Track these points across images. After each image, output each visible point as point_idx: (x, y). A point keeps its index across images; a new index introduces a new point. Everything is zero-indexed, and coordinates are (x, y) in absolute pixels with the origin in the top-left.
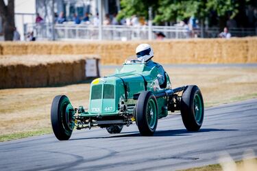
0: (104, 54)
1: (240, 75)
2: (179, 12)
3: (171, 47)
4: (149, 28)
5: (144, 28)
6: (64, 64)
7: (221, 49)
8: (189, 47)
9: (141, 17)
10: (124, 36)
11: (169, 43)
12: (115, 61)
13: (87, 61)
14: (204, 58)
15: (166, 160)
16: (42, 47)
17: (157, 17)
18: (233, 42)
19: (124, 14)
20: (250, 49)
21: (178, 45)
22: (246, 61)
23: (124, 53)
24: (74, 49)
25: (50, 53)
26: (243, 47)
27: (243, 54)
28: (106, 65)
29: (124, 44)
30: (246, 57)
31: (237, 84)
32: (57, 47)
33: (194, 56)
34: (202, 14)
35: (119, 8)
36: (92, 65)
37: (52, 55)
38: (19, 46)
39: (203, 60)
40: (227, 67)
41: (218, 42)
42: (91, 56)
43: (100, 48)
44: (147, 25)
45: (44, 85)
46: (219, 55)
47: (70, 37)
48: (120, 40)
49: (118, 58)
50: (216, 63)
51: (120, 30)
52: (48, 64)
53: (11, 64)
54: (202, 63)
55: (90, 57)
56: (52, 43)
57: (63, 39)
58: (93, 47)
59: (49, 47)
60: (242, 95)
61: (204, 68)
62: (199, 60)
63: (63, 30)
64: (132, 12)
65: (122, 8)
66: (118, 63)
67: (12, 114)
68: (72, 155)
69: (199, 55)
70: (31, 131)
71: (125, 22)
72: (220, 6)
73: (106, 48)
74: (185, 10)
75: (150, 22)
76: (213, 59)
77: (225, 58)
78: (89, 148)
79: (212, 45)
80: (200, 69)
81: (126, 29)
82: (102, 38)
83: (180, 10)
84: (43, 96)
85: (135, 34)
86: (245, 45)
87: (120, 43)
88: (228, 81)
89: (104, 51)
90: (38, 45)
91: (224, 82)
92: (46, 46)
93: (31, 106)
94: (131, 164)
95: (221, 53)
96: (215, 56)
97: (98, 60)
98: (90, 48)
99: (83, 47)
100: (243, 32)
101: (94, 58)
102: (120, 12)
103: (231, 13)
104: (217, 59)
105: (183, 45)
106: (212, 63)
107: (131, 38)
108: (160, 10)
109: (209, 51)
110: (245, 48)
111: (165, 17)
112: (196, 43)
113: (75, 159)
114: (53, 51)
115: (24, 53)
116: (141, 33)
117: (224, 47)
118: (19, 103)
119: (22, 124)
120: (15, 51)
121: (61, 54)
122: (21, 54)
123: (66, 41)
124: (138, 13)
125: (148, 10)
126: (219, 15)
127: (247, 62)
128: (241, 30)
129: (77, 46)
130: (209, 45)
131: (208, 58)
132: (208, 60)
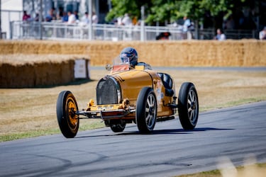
0: (94, 55)
1: (236, 80)
2: (172, 12)
3: (164, 49)
4: (142, 28)
5: (136, 28)
6: (52, 64)
7: (216, 52)
8: (182, 49)
9: (132, 17)
10: (115, 36)
11: (162, 45)
12: (105, 62)
13: (76, 61)
14: (198, 60)
15: (158, 166)
16: (28, 46)
17: (150, 17)
18: (228, 44)
19: (115, 13)
20: (246, 51)
22: (242, 64)
24: (63, 49)
25: (37, 53)
26: (239, 50)
27: (239, 57)
28: (96, 66)
29: (115, 45)
30: (242, 61)
31: (232, 88)
32: (45, 46)
33: (188, 58)
34: (196, 15)
35: (110, 6)
36: (81, 66)
37: (39, 55)
38: (5, 45)
39: (197, 62)
40: (222, 71)
41: (213, 44)
43: (89, 48)
44: (139, 25)
45: (30, 86)
46: (214, 58)
47: (58, 36)
48: (111, 40)
49: (108, 59)
50: (210, 65)
51: (111, 30)
52: (35, 64)
54: (195, 66)
55: (79, 57)
56: (39, 42)
57: (50, 38)
58: (82, 47)
59: (36, 47)
60: (238, 100)
61: (197, 71)
62: (193, 62)
63: (51, 29)
64: (122, 11)
65: (113, 7)
68: (60, 159)
69: (193, 57)
70: (17, 133)
71: (117, 21)
72: (214, 6)
73: (95, 48)
74: (178, 10)
75: (142, 22)
76: (207, 62)
77: (220, 61)
78: (77, 153)
79: (207, 47)
80: (194, 71)
81: (118, 29)
82: (92, 38)
83: (174, 10)
84: (29, 97)
86: (241, 47)
87: (110, 43)
88: (223, 85)
89: (94, 51)
90: (25, 44)
91: (218, 86)
92: (33, 45)
93: (16, 108)
94: (122, 169)
95: (216, 56)
96: (210, 58)
97: (87, 61)
98: (79, 48)
99: (72, 47)
100: (239, 34)
101: (84, 59)
102: (111, 10)
103: (226, 12)
104: (212, 62)
105: (176, 46)
106: (207, 65)
107: (122, 39)
108: (153, 9)
109: (204, 54)
110: (241, 51)
111: (157, 17)
112: (189, 45)
113: (62, 164)
114: (39, 51)
115: (9, 52)
117: (220, 50)
118: (5, 104)
119: (7, 126)
121: (49, 53)
122: (6, 54)
123: (54, 40)
124: (130, 12)
125: (140, 9)
126: (212, 14)
127: (243, 66)
128: (237, 32)
129: (66, 45)
130: (204, 47)
131: (202, 60)
132: (202, 63)
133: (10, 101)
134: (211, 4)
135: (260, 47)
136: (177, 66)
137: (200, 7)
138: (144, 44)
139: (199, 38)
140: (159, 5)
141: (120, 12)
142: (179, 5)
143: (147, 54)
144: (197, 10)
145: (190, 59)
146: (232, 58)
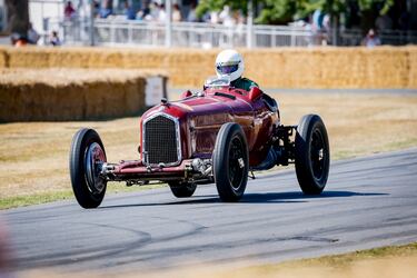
0: (174, 70)
1: (399, 108)
2: (297, 4)
3: (284, 61)
4: (249, 28)
5: (240, 28)
6: (110, 84)
7: (365, 65)
8: (313, 60)
10: (207, 41)
11: (281, 54)
12: (192, 82)
13: (149, 80)
14: (337, 78)
15: (286, 243)
16: (72, 57)
17: (265, 11)
18: (385, 53)
19: (208, 6)
20: (413, 65)
21: (297, 57)
22: (406, 85)
24: (126, 60)
25: (86, 67)
26: (402, 63)
27: (402, 74)
29: (207, 54)
30: (406, 79)
31: (393, 122)
32: (98, 56)
33: (321, 75)
34: (335, 7)
36: (156, 87)
37: (90, 70)
38: (35, 55)
39: (336, 82)
40: (375, 95)
41: (360, 53)
42: (155, 72)
46: (362, 74)
47: (118, 40)
48: (200, 47)
50: (356, 87)
51: (201, 31)
52: (85, 84)
53: (25, 82)
54: (334, 87)
55: (152, 73)
56: (90, 49)
57: (106, 44)
58: (156, 58)
59: (84, 57)
60: (404, 140)
61: (337, 96)
62: (329, 82)
63: (108, 29)
66: (196, 84)
67: (28, 163)
69: (329, 73)
70: (62, 190)
71: (210, 18)
73: (177, 60)
75: (250, 19)
76: (351, 80)
77: (372, 80)
78: (159, 221)
79: (351, 58)
81: (211, 30)
82: (172, 43)
85: (225, 37)
86: (405, 58)
87: (199, 51)
88: (379, 117)
89: (175, 64)
90: (67, 53)
91: (370, 119)
92: (80, 55)
93: (58, 151)
95: (365, 72)
96: (355, 75)
97: (165, 80)
98: (151, 59)
99: (141, 57)
100: (401, 37)
101: (160, 76)
104: (359, 81)
105: (303, 57)
106: (352, 86)
107: (217, 44)
109: (346, 68)
110: (405, 64)
111: (276, 12)
112: (324, 55)
113: (137, 238)
114: (90, 63)
115: (43, 66)
116: (235, 35)
117: (371, 62)
119: (46, 179)
120: (29, 62)
121: (105, 67)
122: (38, 67)
123: (112, 47)
127: (408, 87)
128: (397, 34)
129: (130, 56)
130: (346, 58)
131: (343, 78)
132: (344, 82)
133: (49, 140)
136: (304, 87)
138: (252, 54)
141: (216, 4)
143: (257, 68)
145: (324, 76)
146: (392, 75)
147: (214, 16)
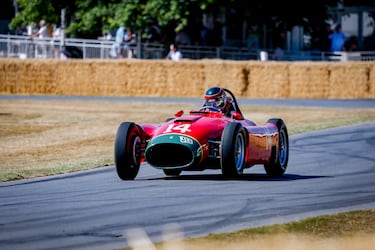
2: (104, 19)
3: (93, 71)
7: (166, 76)
8: (119, 71)
10: (24, 52)
11: (90, 65)
12: (8, 89)
14: (141, 88)
15: (74, 239)
17: (73, 25)
18: (183, 65)
19: (23, 19)
20: (208, 76)
21: (101, 68)
23: (23, 77)
26: (198, 74)
27: (198, 84)
29: (23, 64)
30: (202, 89)
33: (126, 84)
34: (138, 23)
35: (16, 9)
39: (139, 91)
41: (161, 65)
46: (163, 84)
48: (17, 57)
49: (13, 84)
50: (158, 95)
51: (18, 42)
54: (137, 96)
61: (140, 103)
62: (134, 90)
64: (33, 15)
65: (20, 10)
66: (12, 91)
69: (133, 83)
72: (162, 12)
74: (113, 16)
76: (154, 90)
77: (171, 89)
79: (153, 70)
80: (134, 104)
83: (107, 16)
86: (201, 70)
87: (16, 61)
94: (21, 242)
95: (166, 82)
96: (157, 85)
100: (198, 51)
102: (17, 15)
103: (179, 21)
104: (160, 90)
105: (110, 68)
106: (151, 96)
107: (33, 56)
108: (78, 15)
109: (149, 79)
110: (201, 75)
111: (83, 25)
112: (129, 66)
117: (171, 74)
124: (46, 17)
125: (60, 14)
126: (160, 23)
128: (195, 49)
130: (149, 69)
131: (146, 87)
132: (147, 91)
134: (159, 9)
135: (226, 71)
136: (111, 95)
137: (145, 12)
138: (64, 63)
139: (142, 57)
140: (86, 10)
141: (29, 17)
142: (114, 10)
143: (68, 77)
144: (139, 17)
145: (129, 85)
146: (189, 85)
147: (30, 29)
